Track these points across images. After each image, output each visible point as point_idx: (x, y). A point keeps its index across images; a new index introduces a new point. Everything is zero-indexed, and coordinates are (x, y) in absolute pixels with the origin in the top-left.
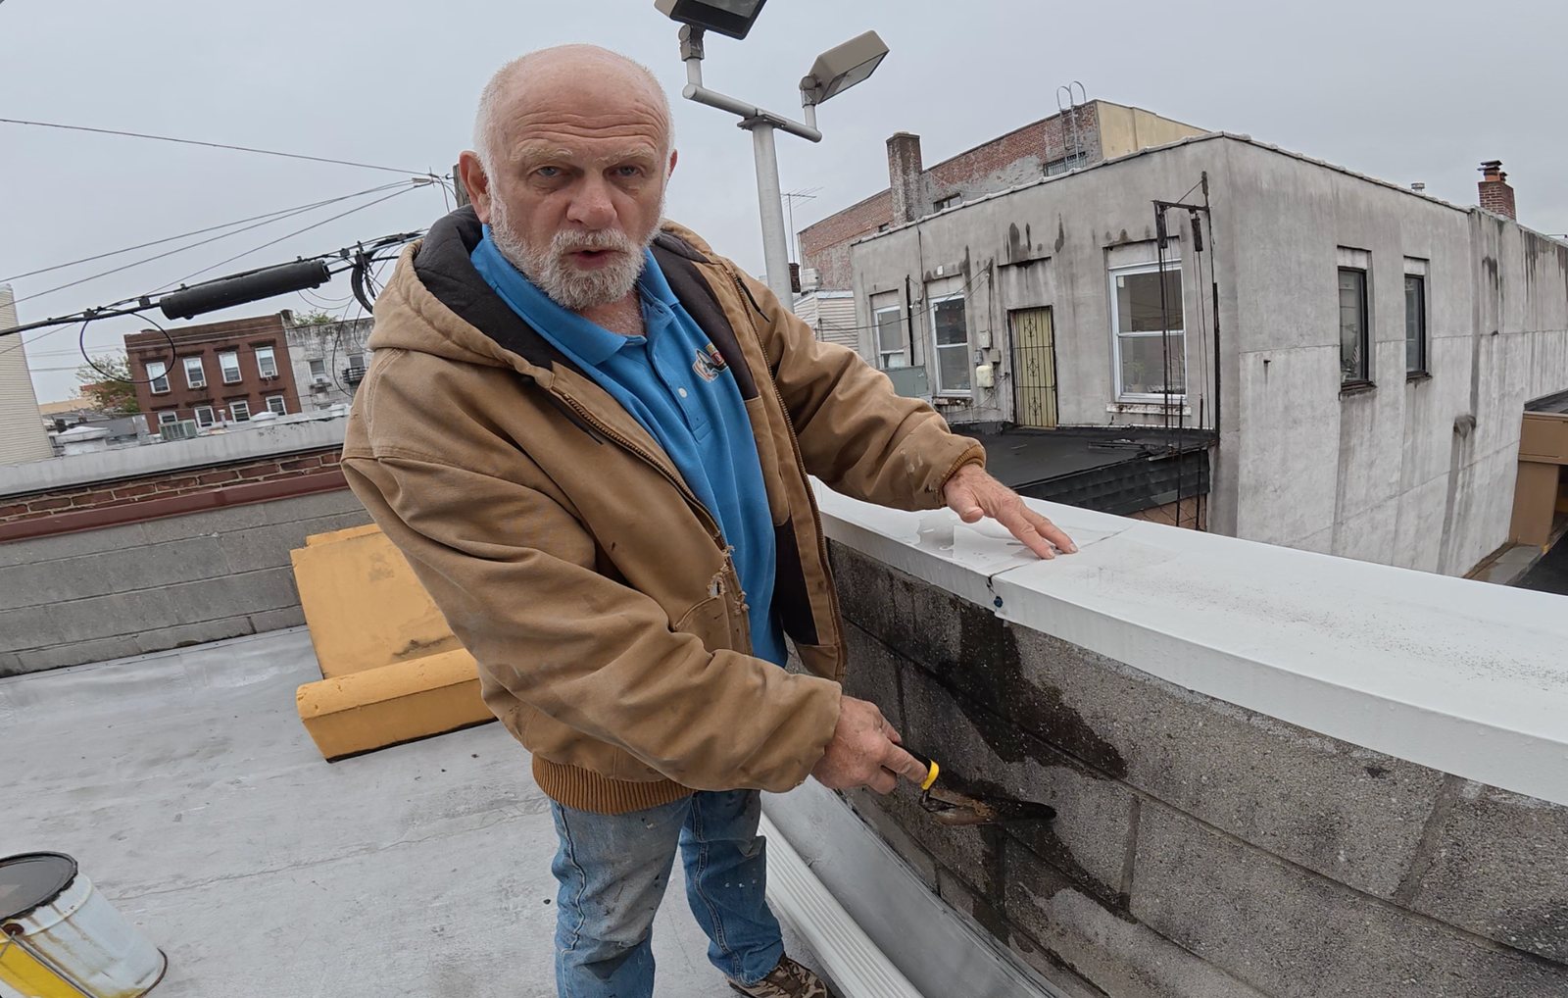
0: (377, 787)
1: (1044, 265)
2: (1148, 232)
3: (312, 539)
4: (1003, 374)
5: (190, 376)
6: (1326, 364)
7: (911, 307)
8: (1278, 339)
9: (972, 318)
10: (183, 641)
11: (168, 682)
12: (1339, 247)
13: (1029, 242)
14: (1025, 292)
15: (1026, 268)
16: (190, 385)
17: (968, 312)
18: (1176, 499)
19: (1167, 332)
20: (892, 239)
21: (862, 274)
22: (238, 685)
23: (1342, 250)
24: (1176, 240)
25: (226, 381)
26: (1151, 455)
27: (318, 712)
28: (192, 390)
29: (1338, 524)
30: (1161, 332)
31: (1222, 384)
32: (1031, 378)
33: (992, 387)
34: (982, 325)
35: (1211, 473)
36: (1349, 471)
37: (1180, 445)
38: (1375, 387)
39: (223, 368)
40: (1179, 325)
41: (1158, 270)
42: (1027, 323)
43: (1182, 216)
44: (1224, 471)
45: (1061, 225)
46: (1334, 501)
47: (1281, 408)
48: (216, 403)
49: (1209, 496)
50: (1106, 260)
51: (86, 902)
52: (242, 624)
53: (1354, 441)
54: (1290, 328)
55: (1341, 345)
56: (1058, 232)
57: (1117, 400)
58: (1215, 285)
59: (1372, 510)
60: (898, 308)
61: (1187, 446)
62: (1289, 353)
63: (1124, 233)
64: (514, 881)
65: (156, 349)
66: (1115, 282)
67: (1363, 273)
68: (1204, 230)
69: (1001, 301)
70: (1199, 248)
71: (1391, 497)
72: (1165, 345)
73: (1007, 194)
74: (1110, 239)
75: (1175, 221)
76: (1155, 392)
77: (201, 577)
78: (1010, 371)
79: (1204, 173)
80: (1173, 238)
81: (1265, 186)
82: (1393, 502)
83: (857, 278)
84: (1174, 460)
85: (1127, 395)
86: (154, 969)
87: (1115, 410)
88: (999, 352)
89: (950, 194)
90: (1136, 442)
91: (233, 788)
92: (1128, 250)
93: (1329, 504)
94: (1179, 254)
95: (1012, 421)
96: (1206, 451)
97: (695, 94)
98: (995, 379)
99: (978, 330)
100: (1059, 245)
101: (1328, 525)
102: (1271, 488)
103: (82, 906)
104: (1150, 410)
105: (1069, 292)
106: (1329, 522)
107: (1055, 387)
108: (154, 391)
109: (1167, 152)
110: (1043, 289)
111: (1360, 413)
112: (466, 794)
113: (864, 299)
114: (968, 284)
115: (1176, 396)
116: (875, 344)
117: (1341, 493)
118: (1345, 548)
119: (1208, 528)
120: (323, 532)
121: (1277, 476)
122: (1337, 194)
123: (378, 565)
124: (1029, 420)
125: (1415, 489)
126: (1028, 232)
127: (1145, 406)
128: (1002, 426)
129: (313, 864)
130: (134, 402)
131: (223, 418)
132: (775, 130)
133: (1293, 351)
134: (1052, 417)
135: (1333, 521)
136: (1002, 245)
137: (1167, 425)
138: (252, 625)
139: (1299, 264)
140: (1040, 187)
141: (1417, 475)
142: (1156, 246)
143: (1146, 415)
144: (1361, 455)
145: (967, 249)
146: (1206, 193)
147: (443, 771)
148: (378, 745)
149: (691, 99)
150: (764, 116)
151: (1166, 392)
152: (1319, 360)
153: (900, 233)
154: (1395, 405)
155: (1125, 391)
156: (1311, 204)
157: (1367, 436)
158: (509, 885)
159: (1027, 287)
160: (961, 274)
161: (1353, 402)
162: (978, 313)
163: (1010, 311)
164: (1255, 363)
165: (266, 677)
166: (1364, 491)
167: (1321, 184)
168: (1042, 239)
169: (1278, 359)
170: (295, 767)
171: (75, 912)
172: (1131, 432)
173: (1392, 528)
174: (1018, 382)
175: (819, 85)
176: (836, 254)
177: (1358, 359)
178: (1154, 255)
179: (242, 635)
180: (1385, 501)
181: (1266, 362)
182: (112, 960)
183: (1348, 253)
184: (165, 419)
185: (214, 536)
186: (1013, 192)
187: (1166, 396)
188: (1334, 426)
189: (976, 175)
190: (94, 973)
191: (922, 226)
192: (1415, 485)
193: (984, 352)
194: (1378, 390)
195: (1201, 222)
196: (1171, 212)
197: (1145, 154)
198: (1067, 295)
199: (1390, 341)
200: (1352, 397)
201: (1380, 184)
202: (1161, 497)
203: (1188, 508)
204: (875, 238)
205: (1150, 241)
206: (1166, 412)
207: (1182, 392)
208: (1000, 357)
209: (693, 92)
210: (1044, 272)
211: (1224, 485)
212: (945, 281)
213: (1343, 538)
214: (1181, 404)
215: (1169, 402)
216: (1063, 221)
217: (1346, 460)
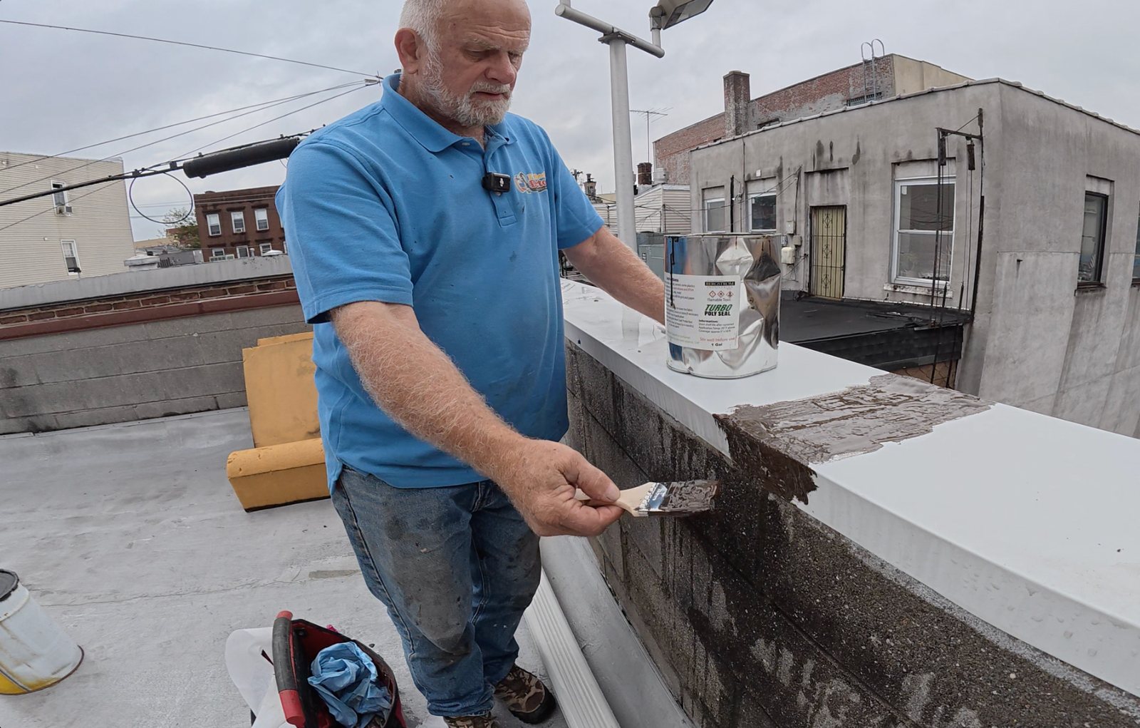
0: (274, 535)
1: (842, 174)
2: (930, 152)
3: (261, 341)
4: (803, 255)
5: (235, 224)
6: (1066, 266)
7: (734, 199)
8: (1030, 244)
9: (782, 210)
10: (168, 412)
11: (155, 441)
12: (1088, 176)
13: (832, 156)
14: (826, 194)
15: (828, 175)
16: (235, 230)
17: (778, 206)
18: (933, 362)
19: (940, 232)
20: (722, 148)
21: (697, 173)
22: (202, 447)
23: (1089, 178)
24: (953, 161)
25: (258, 229)
26: (917, 326)
27: (241, 474)
28: (236, 234)
29: (1061, 392)
30: (935, 232)
31: (981, 275)
32: (825, 259)
33: (793, 264)
34: (788, 216)
35: (964, 344)
36: (1075, 352)
37: (941, 320)
38: (1105, 288)
39: (257, 220)
40: (950, 228)
41: (937, 183)
42: (825, 217)
43: (959, 142)
44: (975, 343)
45: (858, 143)
46: (1060, 374)
47: (1026, 298)
48: (251, 244)
49: (960, 362)
50: (893, 172)
51: (19, 611)
52: (209, 402)
53: (1083, 329)
54: (1041, 236)
55: (1081, 253)
56: (856, 148)
57: (893, 282)
58: (982, 198)
59: (1089, 384)
60: (723, 199)
61: (947, 320)
62: (1038, 255)
63: (910, 153)
64: (351, 624)
65: (215, 205)
66: (900, 190)
67: (1105, 198)
68: (977, 153)
69: (806, 199)
70: (972, 167)
71: (1106, 375)
72: (937, 240)
73: (816, 118)
74: (898, 156)
75: (955, 145)
76: (924, 278)
77: (183, 366)
78: (808, 253)
79: (981, 110)
80: (950, 159)
81: (1031, 123)
82: (1108, 379)
83: (694, 176)
84: (936, 331)
85: (901, 278)
86: (69, 664)
87: (890, 289)
88: (801, 238)
89: (771, 118)
90: (906, 315)
91: (175, 526)
92: (912, 166)
93: (1056, 375)
94: (954, 172)
95: (807, 291)
96: (962, 326)
97: (564, 12)
98: (796, 257)
99: (785, 221)
100: (856, 159)
101: (1052, 392)
102: (1011, 360)
103: (15, 613)
104: (919, 291)
105: (861, 195)
106: (1054, 390)
107: (844, 268)
108: (211, 234)
109: (951, 92)
110: (840, 192)
111: (1090, 307)
112: (336, 547)
113: (698, 191)
114: (780, 184)
115: (943, 282)
116: (704, 226)
117: (1067, 367)
118: (1063, 412)
119: (956, 387)
120: (272, 336)
121: (1017, 351)
122: (1090, 134)
123: (304, 364)
124: (821, 292)
125: (1127, 370)
126: (831, 148)
127: (916, 287)
128: (798, 294)
129: (209, 592)
130: (198, 241)
131: (253, 254)
132: (627, 45)
133: (1042, 253)
134: (839, 290)
135: (1056, 390)
136: (809, 157)
137: (932, 304)
138: (217, 403)
139: (1054, 186)
140: (843, 113)
141: (1130, 359)
142: (936, 164)
143: (915, 294)
144: (1087, 340)
145: (781, 158)
146: (981, 127)
147: (325, 527)
148: (284, 502)
149: (561, 16)
150: (618, 33)
151: (934, 278)
152: (1062, 263)
153: (729, 143)
154: (1119, 303)
155: (900, 275)
156: (1068, 141)
157: (1094, 326)
158: (347, 627)
159: (828, 190)
160: (775, 177)
161: (1085, 298)
162: (786, 207)
163: (812, 207)
164: (1009, 261)
165: (223, 442)
166: (1085, 369)
167: (1078, 126)
168: (842, 154)
169: (1029, 259)
170: (222, 514)
171: (9, 618)
172: (901, 307)
173: (1103, 399)
174: (814, 262)
175: (664, 14)
176: (680, 158)
177: (1093, 265)
178: (933, 171)
179: (209, 410)
180: (1101, 377)
181: (1019, 261)
182: (35, 655)
183: (1095, 182)
184: (217, 254)
185: (194, 335)
186: (821, 117)
187: (934, 282)
188: (1068, 316)
189: (792, 106)
190: (18, 664)
191: (746, 139)
192: (1127, 367)
193: (789, 237)
194: (1107, 291)
195: (975, 147)
196: (951, 139)
197: (932, 92)
198: (859, 198)
199: (1122, 253)
200: (1085, 294)
201: (1127, 130)
202: (922, 360)
203: (941, 369)
204: (709, 146)
205: (932, 160)
206: (933, 294)
207: (947, 279)
208: (801, 242)
209: (563, 11)
210: (842, 178)
211: (973, 354)
212: (762, 181)
213: (1063, 404)
214: (945, 289)
215: (936, 286)
216: (860, 141)
217: (1074, 344)
